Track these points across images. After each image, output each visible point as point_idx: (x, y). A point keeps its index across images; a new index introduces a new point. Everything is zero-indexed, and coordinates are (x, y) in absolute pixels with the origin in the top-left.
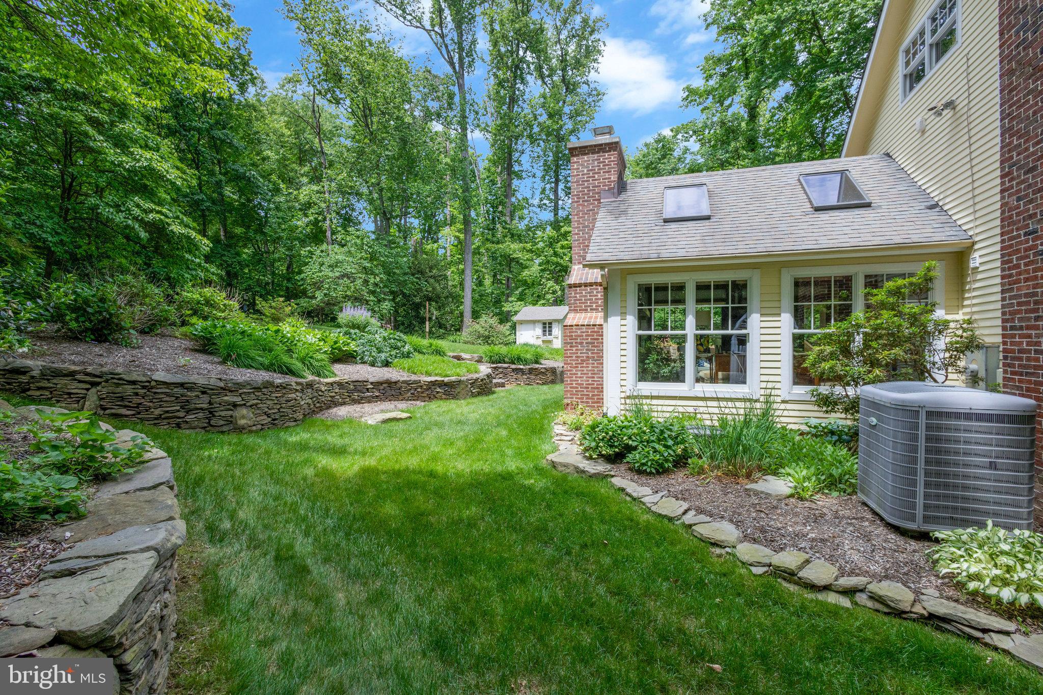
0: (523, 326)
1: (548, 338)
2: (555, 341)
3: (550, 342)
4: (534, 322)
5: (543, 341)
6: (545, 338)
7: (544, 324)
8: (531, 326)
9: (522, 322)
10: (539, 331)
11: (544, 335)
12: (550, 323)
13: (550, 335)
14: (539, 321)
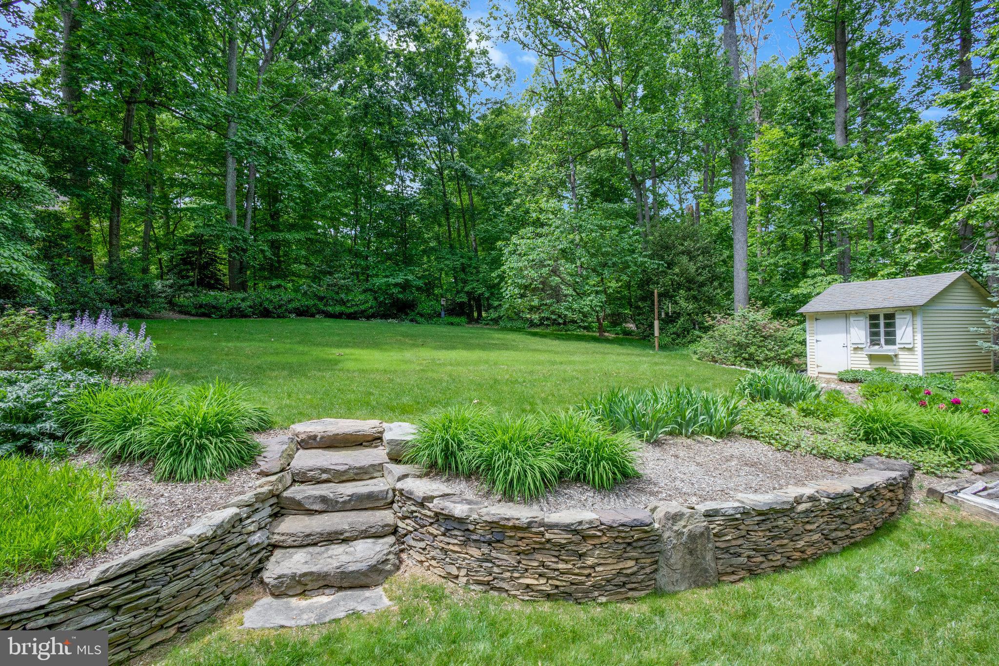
0: (821, 325)
1: (887, 350)
2: (903, 357)
3: (890, 359)
4: (846, 315)
5: (871, 357)
6: (876, 350)
7: (874, 317)
8: (841, 323)
9: (818, 317)
10: (859, 333)
11: (874, 343)
12: (890, 317)
13: (891, 342)
14: (858, 313)
